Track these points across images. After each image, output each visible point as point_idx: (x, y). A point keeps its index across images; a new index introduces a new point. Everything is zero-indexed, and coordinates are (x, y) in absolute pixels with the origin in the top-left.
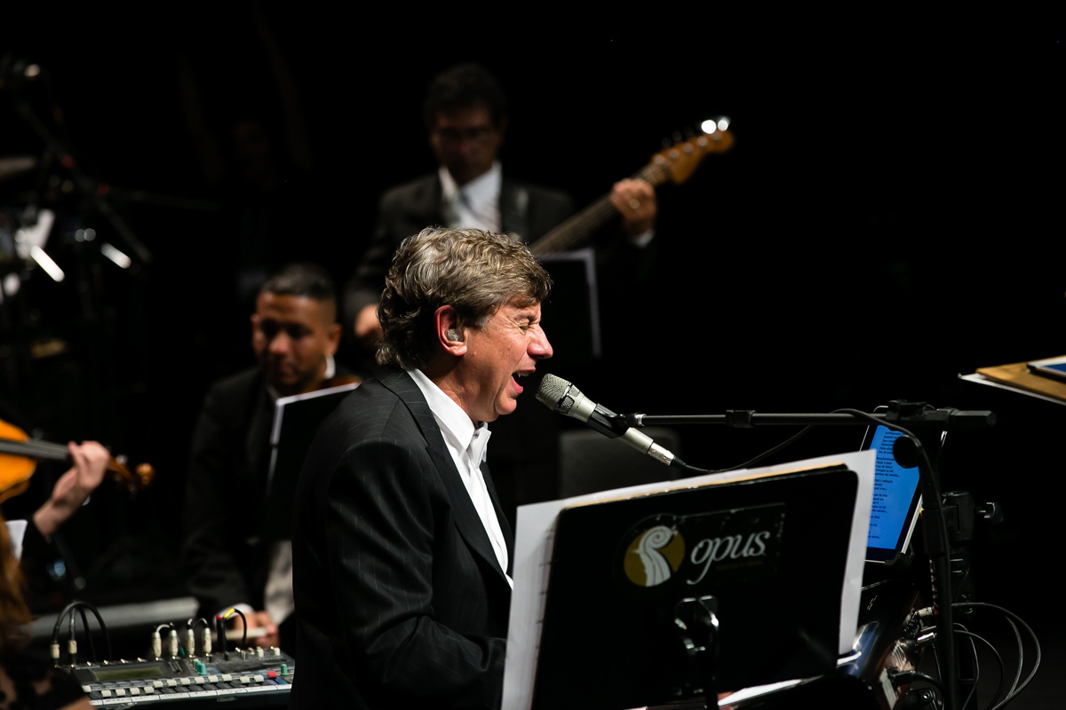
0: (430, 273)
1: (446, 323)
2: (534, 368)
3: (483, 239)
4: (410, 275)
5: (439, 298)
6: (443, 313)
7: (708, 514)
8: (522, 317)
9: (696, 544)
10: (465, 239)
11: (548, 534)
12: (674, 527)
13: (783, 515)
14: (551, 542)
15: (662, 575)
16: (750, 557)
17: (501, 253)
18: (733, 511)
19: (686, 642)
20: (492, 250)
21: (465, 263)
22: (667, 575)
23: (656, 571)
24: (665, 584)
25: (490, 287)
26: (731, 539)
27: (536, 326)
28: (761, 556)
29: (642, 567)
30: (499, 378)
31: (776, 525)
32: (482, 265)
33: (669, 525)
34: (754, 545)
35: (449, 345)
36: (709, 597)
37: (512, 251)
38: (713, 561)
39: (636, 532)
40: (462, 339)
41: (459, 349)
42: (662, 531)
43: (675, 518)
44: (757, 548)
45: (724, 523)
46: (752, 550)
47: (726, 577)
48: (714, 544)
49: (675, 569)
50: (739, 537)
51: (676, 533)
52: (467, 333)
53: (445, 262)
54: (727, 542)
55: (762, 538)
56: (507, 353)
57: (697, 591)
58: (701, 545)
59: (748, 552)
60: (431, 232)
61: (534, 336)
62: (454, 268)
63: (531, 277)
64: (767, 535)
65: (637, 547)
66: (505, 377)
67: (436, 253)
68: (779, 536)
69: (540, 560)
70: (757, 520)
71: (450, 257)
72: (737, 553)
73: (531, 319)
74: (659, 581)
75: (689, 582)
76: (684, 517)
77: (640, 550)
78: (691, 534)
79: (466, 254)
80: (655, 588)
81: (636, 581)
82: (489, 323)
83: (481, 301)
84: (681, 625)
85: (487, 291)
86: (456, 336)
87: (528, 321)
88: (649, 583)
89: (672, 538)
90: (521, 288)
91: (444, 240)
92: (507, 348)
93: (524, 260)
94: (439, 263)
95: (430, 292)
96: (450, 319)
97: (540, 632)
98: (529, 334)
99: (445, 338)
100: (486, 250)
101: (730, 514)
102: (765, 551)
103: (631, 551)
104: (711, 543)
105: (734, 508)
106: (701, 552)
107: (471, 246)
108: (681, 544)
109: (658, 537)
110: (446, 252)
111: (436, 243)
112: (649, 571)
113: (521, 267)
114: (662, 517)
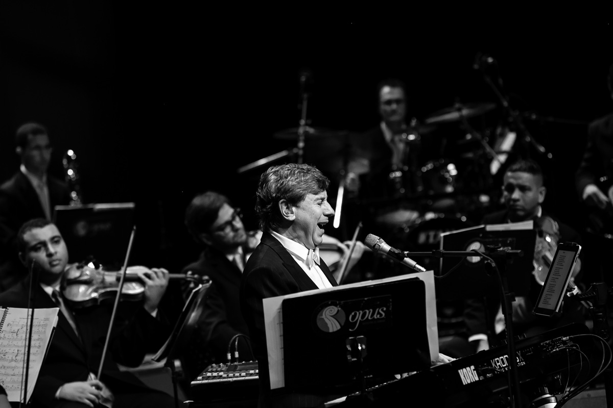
0: (274, 186)
1: (284, 207)
2: (328, 221)
3: (295, 168)
4: (266, 189)
5: (279, 197)
6: (282, 203)
7: (354, 300)
8: (318, 199)
9: (351, 313)
10: (287, 169)
11: (279, 310)
12: (338, 306)
13: (391, 300)
14: (281, 314)
15: (337, 328)
16: (378, 318)
17: (303, 172)
18: (366, 299)
19: (348, 356)
20: (299, 172)
21: (288, 179)
22: (339, 327)
23: (333, 326)
24: (338, 331)
25: (300, 188)
26: (367, 311)
27: (326, 202)
28: (383, 318)
29: (326, 324)
30: (312, 228)
31: (388, 305)
32: (295, 179)
33: (336, 306)
34: (379, 313)
35: (287, 217)
36: (362, 336)
37: (308, 170)
38: (360, 321)
39: (320, 309)
40: (292, 213)
41: (292, 217)
42: (333, 308)
43: (338, 302)
44: (381, 315)
45: (362, 304)
46: (378, 316)
47: (367, 328)
48: (359, 313)
49: (343, 324)
50: (371, 310)
51: (340, 309)
52: (294, 209)
53: (279, 180)
54: (366, 313)
55: (382, 310)
56: (313, 216)
57: (355, 334)
58: (353, 314)
59: (377, 316)
60: (273, 168)
61: (325, 208)
62: (283, 182)
63: (318, 181)
64: (385, 309)
65: (322, 315)
66: (314, 226)
67: (275, 177)
68: (390, 309)
69: (277, 322)
70: (378, 303)
71: (281, 178)
72: (371, 317)
73: (323, 199)
74: (335, 330)
75: (350, 330)
76: (342, 302)
77: (324, 316)
78: (347, 309)
79: (287, 176)
80: (334, 333)
81: (325, 330)
82: (303, 204)
83: (297, 195)
84: (349, 349)
85: (299, 190)
86: (289, 212)
87: (321, 201)
88: (331, 331)
89: (338, 311)
90: (314, 186)
91: (278, 171)
92: (312, 213)
93: (315, 174)
94: (277, 181)
95: (274, 195)
96: (286, 205)
97: (283, 352)
98: (323, 206)
99: (285, 214)
100: (296, 172)
101: (365, 300)
102: (385, 316)
103: (319, 317)
104: (358, 313)
105: (366, 297)
106: (354, 317)
107: (289, 171)
108: (343, 313)
109: (331, 311)
110: (279, 176)
111: (275, 173)
112: (330, 325)
113: (314, 178)
114: (331, 302)
